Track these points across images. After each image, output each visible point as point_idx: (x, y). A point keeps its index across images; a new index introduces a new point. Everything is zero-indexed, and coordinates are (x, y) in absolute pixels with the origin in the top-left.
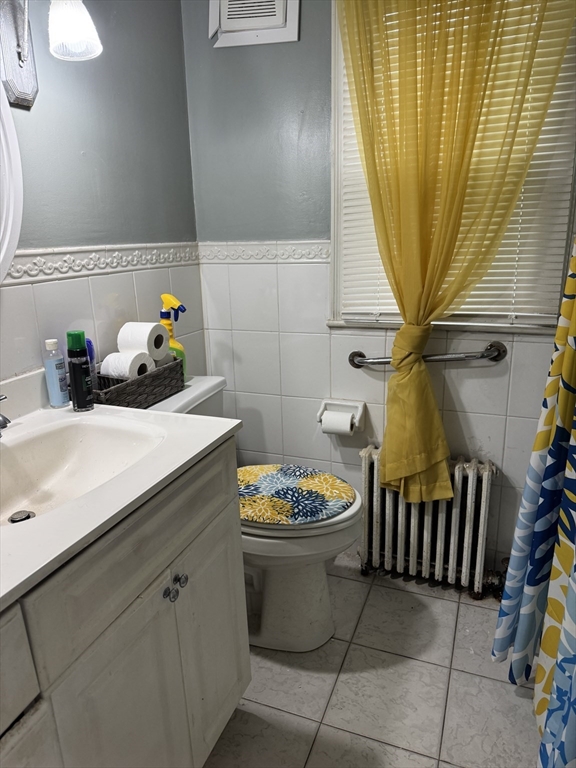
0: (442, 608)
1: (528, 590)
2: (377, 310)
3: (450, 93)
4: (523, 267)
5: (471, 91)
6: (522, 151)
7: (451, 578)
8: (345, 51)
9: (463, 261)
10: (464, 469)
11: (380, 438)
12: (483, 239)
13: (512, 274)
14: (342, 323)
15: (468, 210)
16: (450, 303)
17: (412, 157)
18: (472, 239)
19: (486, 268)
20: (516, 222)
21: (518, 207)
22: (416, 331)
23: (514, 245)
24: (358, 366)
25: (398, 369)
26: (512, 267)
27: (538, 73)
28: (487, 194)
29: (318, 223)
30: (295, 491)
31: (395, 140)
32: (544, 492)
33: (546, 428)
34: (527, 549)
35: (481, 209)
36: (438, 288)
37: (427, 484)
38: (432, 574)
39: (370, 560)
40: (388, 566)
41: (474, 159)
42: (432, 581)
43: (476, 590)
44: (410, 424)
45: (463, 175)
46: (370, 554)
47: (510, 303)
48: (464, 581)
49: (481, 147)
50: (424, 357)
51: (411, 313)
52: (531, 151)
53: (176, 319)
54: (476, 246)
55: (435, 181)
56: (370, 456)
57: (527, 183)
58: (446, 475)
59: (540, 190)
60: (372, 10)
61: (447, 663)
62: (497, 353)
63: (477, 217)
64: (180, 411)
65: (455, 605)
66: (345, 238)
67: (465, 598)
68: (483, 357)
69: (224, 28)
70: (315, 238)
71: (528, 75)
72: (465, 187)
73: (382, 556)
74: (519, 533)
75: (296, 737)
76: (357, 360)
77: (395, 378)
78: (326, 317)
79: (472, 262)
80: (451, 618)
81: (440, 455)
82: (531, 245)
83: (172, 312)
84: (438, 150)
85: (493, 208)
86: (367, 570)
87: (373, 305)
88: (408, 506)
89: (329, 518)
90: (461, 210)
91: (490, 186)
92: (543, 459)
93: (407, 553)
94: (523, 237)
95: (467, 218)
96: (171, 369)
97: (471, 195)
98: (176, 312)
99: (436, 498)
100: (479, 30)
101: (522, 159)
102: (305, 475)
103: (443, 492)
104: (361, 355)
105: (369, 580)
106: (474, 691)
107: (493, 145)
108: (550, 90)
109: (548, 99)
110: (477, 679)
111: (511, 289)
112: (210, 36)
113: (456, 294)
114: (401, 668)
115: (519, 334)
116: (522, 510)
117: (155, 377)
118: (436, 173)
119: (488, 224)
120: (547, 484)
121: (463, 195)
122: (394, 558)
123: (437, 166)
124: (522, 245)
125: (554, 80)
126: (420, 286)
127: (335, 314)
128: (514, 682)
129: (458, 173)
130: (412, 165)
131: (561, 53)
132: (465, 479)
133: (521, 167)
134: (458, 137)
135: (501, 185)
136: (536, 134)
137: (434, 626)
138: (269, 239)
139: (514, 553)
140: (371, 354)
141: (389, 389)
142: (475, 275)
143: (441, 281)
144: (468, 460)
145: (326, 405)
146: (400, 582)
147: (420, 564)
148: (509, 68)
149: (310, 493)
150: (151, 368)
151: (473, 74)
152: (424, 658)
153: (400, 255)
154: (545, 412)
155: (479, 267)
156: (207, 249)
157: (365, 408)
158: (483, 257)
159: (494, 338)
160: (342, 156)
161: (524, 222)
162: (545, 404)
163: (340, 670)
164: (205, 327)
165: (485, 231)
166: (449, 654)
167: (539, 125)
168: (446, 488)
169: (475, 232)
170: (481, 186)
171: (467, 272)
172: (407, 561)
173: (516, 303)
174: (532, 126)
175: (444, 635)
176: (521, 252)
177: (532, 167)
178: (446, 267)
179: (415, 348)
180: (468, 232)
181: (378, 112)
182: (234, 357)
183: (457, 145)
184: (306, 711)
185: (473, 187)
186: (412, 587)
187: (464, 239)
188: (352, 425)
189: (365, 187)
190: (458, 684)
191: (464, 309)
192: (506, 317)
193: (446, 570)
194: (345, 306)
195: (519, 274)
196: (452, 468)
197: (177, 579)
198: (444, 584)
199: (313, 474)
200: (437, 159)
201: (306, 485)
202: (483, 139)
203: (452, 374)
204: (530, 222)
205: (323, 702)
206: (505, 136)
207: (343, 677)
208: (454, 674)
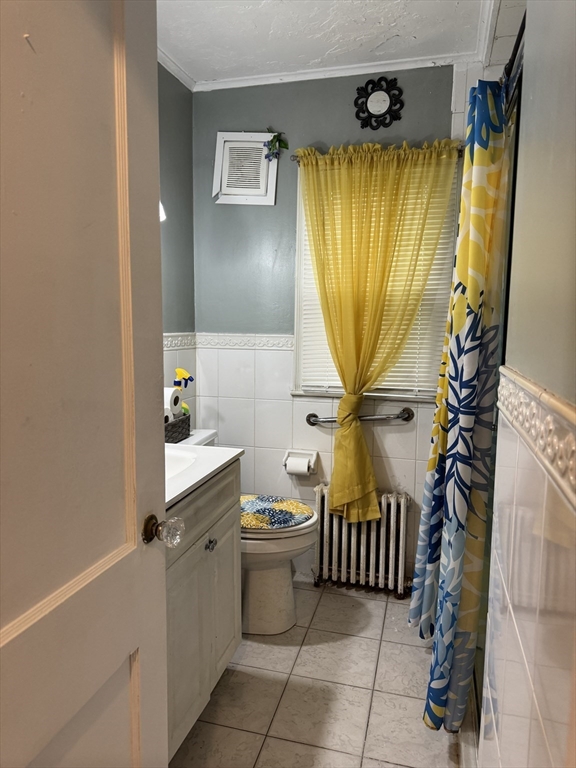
0: (375, 605)
1: (429, 567)
2: (326, 384)
3: (373, 247)
4: (422, 358)
5: (387, 247)
6: (419, 285)
7: (381, 584)
8: (306, 215)
9: (383, 353)
10: (388, 498)
11: (328, 479)
12: (395, 339)
13: (415, 363)
14: (302, 393)
15: (386, 320)
16: (375, 381)
17: (350, 285)
18: (388, 339)
19: (398, 358)
20: (416, 329)
21: (417, 320)
22: (353, 398)
23: (416, 344)
24: (313, 424)
25: (342, 425)
26: (415, 358)
27: (426, 239)
28: (397, 311)
29: (285, 323)
30: (270, 510)
31: (338, 273)
32: (435, 498)
33: (433, 456)
34: (427, 539)
35: (394, 320)
36: (367, 371)
37: (363, 508)
38: (367, 582)
39: (321, 575)
40: (334, 578)
41: (389, 289)
42: (367, 588)
43: (399, 591)
44: (351, 464)
45: (382, 298)
46: (321, 569)
47: (414, 382)
48: (391, 585)
49: (393, 281)
50: (359, 417)
51: (350, 387)
52: (424, 285)
53: (186, 386)
54: (391, 344)
55: (364, 301)
56: (322, 490)
57: (422, 305)
58: (375, 502)
59: (431, 310)
60: (324, 192)
61: (379, 637)
62: (407, 416)
63: (391, 325)
64: (199, 444)
65: (384, 603)
66: (305, 335)
67: (391, 599)
68: (398, 417)
69: (223, 192)
70: (283, 333)
71: (421, 239)
72: (384, 305)
73: (330, 570)
74: (422, 528)
75: (275, 682)
76: (312, 420)
77: (340, 432)
78: (289, 388)
79: (389, 354)
80: (382, 612)
81: (371, 487)
82: (426, 344)
83: (183, 382)
84: (366, 282)
85: (402, 320)
86: (320, 582)
87: (324, 380)
88: (350, 526)
89: (296, 525)
90: (381, 320)
91: (399, 306)
92: (433, 476)
93: (349, 567)
94: (421, 339)
95: (385, 325)
96: (183, 421)
97: (387, 311)
98: (186, 381)
99: (369, 518)
100: (390, 210)
101: (419, 290)
102: (276, 500)
103: (374, 514)
104: (315, 416)
105: (320, 590)
106: (397, 652)
107: (400, 281)
108: (435, 250)
109: (433, 255)
110: (400, 646)
111: (415, 372)
112: (214, 195)
113: (379, 375)
114: (346, 642)
115: (422, 402)
116: (423, 512)
117: (174, 425)
118: (365, 296)
119: (398, 330)
120: (436, 492)
121: (382, 311)
122: (339, 571)
123: (365, 291)
124: (421, 344)
125: (436, 244)
126: (356, 368)
127: (296, 386)
128: (423, 637)
129: (379, 296)
130: (349, 290)
131: (440, 229)
132: (389, 505)
133: (419, 295)
134: (379, 274)
135: (406, 305)
136: (427, 275)
137: (369, 616)
138: (250, 333)
139: (420, 543)
140: (322, 416)
141: (336, 439)
142: (391, 362)
143: (369, 366)
144: (390, 492)
145: (289, 453)
146: (344, 590)
147: (358, 574)
148: (409, 235)
149: (281, 511)
150: (171, 419)
151: (388, 237)
152: (362, 635)
153: (342, 348)
154: (433, 445)
155: (393, 358)
156: (201, 337)
157: (318, 455)
158: (396, 350)
159: (406, 405)
160: (303, 281)
161: (421, 329)
162: (432, 442)
163: (302, 644)
164: (197, 394)
165: (397, 334)
166: (380, 632)
167: (429, 270)
168: (376, 511)
169: (390, 334)
170: (394, 305)
171: (386, 361)
172: (349, 573)
173: (419, 382)
174: (424, 270)
175: (377, 621)
176: (420, 349)
177: (425, 295)
178: (372, 356)
179: (353, 410)
180: (386, 334)
181: (327, 255)
182: (219, 417)
183: (378, 279)
184: (279, 668)
185: (388, 306)
186: (353, 593)
187: (384, 339)
188: (309, 467)
189: (319, 302)
190: (386, 649)
191: (384, 385)
192: (412, 390)
193: (377, 578)
194: (304, 380)
195: (420, 363)
196: (379, 496)
197: (211, 542)
198: (376, 589)
199: (282, 500)
200: (366, 287)
201: (278, 507)
202: (394, 276)
203: (379, 430)
204: (426, 329)
205: (291, 663)
206: (408, 276)
207: (304, 648)
208: (383, 643)
